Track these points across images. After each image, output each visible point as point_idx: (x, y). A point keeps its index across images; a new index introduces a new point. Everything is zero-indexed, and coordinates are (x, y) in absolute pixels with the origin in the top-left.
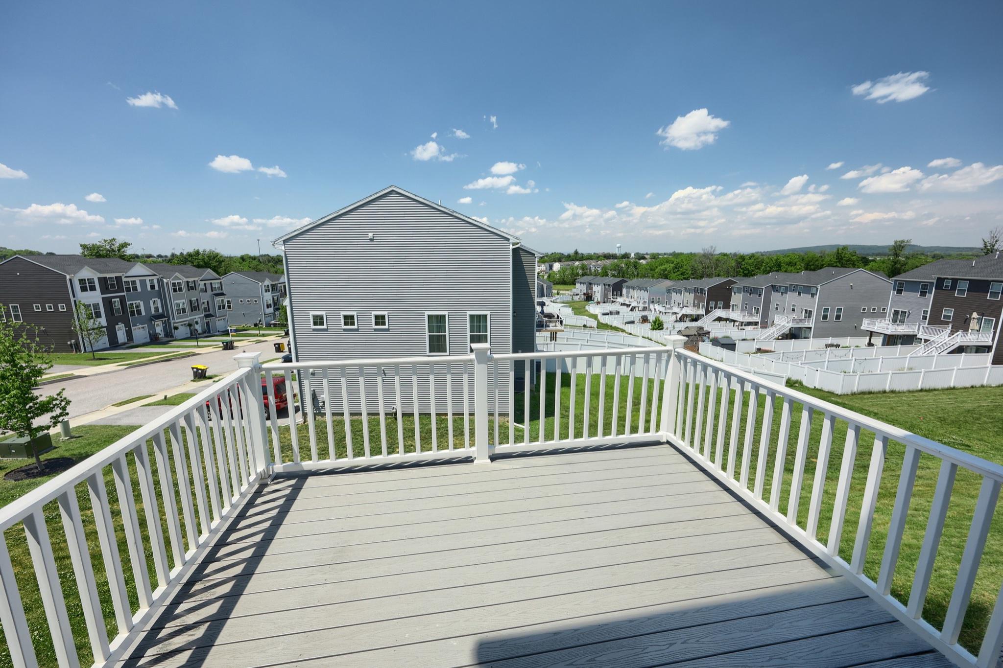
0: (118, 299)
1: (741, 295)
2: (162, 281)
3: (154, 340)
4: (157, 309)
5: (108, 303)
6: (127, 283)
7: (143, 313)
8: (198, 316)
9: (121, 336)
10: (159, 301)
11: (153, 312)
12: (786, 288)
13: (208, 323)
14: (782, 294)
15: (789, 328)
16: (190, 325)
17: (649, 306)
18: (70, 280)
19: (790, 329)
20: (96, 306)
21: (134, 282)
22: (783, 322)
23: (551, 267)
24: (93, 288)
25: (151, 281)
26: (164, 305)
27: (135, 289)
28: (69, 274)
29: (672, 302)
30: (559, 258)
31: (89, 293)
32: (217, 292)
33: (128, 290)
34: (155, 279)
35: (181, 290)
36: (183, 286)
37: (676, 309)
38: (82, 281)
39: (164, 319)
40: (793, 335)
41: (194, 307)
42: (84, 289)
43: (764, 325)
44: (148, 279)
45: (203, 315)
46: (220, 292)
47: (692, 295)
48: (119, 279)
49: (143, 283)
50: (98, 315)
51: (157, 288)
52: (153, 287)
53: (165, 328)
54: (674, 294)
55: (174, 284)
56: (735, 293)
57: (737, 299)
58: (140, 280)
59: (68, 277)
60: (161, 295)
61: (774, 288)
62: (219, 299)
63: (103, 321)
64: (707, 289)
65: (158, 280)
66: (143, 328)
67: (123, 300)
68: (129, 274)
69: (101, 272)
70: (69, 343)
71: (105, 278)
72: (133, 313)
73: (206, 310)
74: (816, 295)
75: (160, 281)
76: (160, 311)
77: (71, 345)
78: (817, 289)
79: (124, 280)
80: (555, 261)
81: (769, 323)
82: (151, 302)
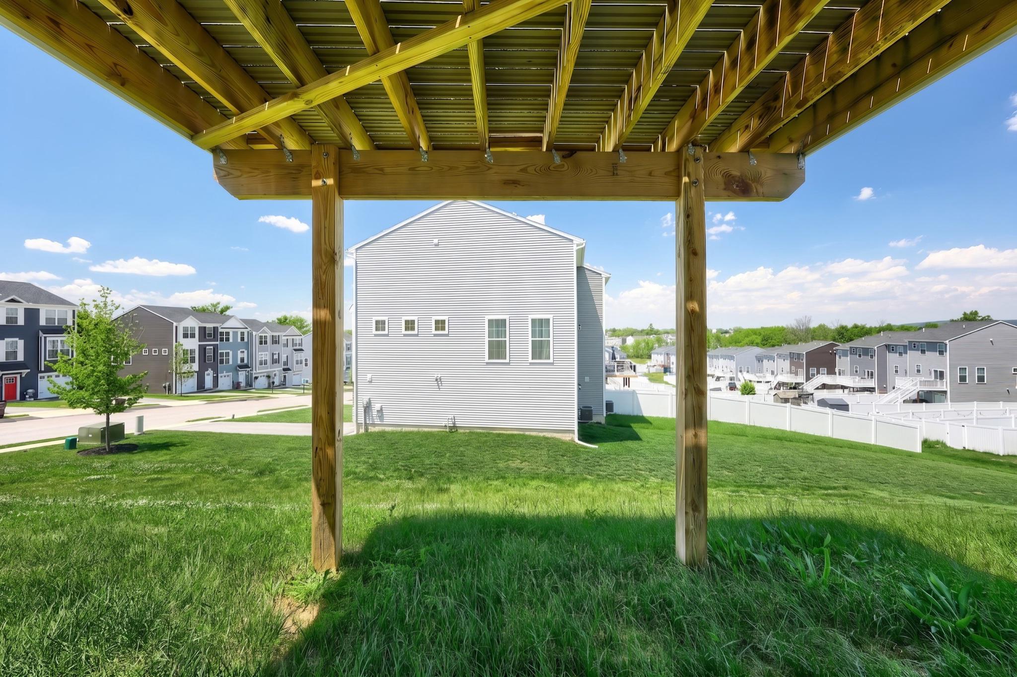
0: (212, 347)
1: (849, 358)
2: (252, 334)
3: (236, 387)
4: (242, 360)
5: (202, 349)
6: (222, 333)
7: (231, 362)
8: (277, 369)
9: (209, 381)
10: (246, 352)
11: (239, 362)
12: (905, 346)
13: (285, 377)
14: (901, 354)
15: (916, 392)
16: (269, 377)
17: (737, 375)
18: (176, 327)
19: (918, 393)
20: (192, 351)
21: (228, 334)
22: (908, 386)
23: (624, 341)
24: (193, 336)
25: (242, 334)
26: (250, 356)
27: (228, 339)
28: (175, 322)
29: (765, 369)
30: (633, 333)
31: (189, 340)
32: (298, 347)
33: (222, 340)
34: (245, 331)
35: (266, 343)
36: (269, 340)
37: (769, 377)
38: (185, 329)
39: (248, 369)
40: (924, 398)
41: (275, 361)
42: (185, 336)
43: (884, 390)
44: (239, 331)
45: (282, 369)
46: (300, 347)
47: (788, 362)
48: (215, 329)
49: (235, 334)
50: (193, 360)
51: (246, 340)
52: (242, 339)
53: (247, 377)
54: (765, 361)
55: (261, 337)
56: (840, 357)
57: (843, 363)
58: (233, 332)
59: (175, 324)
60: (248, 346)
61: (889, 348)
62: (299, 354)
63: (195, 367)
64: (804, 353)
65: (248, 332)
66: (228, 376)
67: (216, 348)
68: (224, 326)
69: (202, 322)
70: (164, 385)
71: (205, 328)
72: (222, 362)
73: (286, 363)
74: (946, 351)
75: (250, 335)
76: (246, 361)
77: (165, 387)
78: (946, 345)
79: (220, 330)
80: (628, 335)
81: (889, 387)
82: (239, 352)
